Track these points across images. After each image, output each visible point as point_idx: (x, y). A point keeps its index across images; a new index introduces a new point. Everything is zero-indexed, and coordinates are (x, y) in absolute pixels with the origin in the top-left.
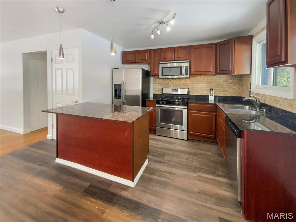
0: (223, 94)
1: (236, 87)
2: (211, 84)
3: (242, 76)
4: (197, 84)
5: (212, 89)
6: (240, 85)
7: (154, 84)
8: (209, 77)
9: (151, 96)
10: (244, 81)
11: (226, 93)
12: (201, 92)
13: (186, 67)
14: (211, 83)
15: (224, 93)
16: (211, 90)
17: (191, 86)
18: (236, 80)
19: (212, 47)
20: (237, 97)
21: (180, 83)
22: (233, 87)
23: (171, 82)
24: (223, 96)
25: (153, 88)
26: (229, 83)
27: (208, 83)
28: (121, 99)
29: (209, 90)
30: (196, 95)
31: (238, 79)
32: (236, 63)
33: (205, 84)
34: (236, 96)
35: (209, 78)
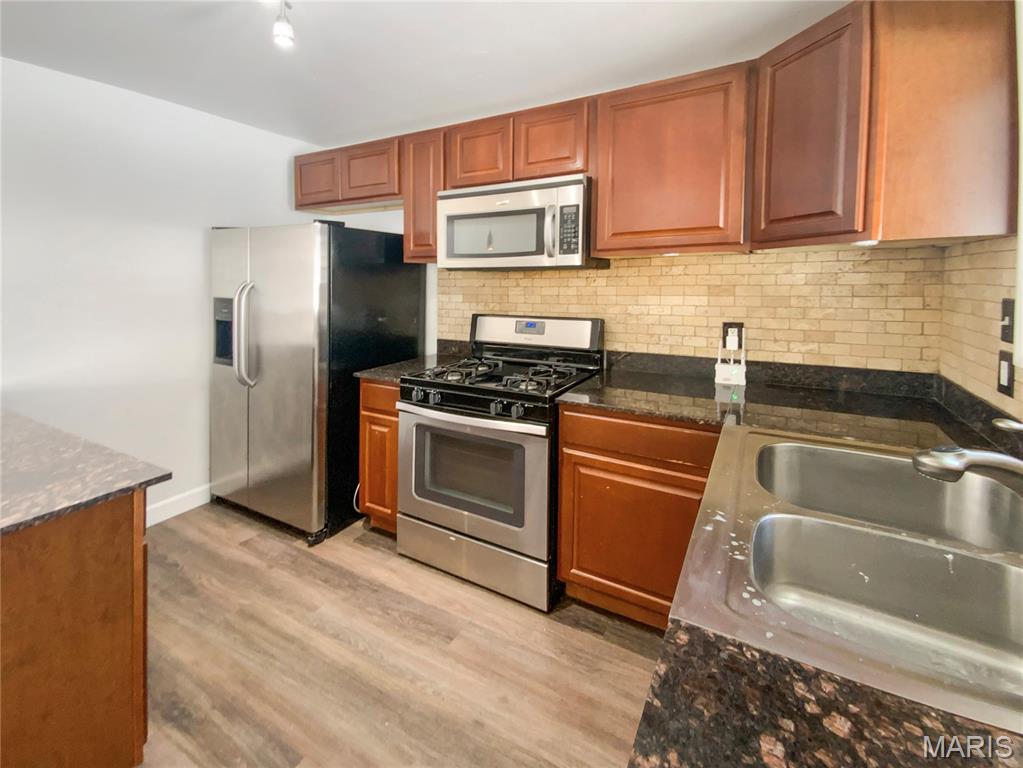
0: (809, 352)
1: (899, 315)
2: (732, 298)
3: (940, 249)
4: (654, 300)
5: (740, 326)
6: (925, 307)
7: (445, 298)
8: (717, 260)
9: (431, 349)
10: (956, 278)
11: (823, 351)
12: (672, 340)
13: (565, 210)
14: (729, 291)
15: (814, 346)
16: (733, 333)
17: (617, 310)
18: (901, 277)
19: (725, 89)
20: (900, 374)
21: (562, 291)
22: (873, 315)
23: (518, 285)
24: (807, 363)
25: (439, 315)
26: (846, 291)
27: (713, 291)
28: (231, 364)
29: (719, 332)
30: (645, 351)
31: (916, 266)
32: (881, 164)
33: (695, 300)
34: (897, 369)
35: (720, 267)
